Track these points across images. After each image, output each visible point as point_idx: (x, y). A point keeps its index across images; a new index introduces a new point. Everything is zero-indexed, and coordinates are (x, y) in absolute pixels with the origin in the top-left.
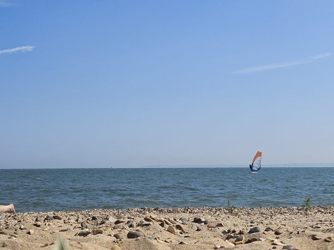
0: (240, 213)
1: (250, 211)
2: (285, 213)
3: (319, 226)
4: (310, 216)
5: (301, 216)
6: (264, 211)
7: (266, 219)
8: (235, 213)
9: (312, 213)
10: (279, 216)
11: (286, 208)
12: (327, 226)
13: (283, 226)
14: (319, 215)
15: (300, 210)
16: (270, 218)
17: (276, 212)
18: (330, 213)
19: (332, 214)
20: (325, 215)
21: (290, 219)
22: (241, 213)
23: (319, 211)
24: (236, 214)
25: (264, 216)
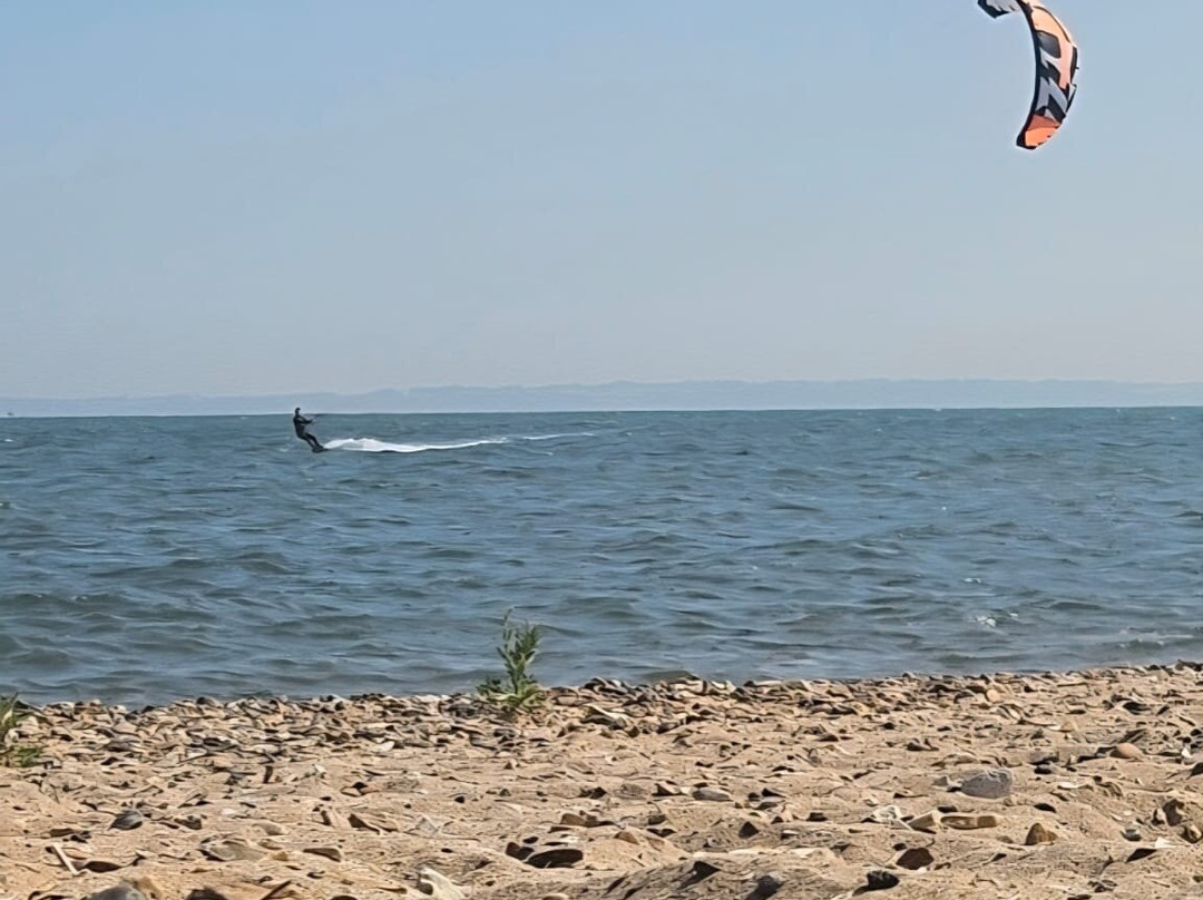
0: (55, 748)
1: (129, 727)
2: (368, 736)
3: (572, 841)
4: (528, 754)
5: (473, 753)
6: (226, 725)
7: (232, 781)
8: (23, 743)
9: (545, 732)
10: (322, 760)
11: (376, 698)
12: (629, 838)
13: (320, 863)
14: (592, 746)
15: (470, 713)
16: (260, 777)
17: (306, 734)
18: (662, 730)
19: (680, 739)
20: (630, 742)
21: (396, 776)
22: (66, 747)
23: (594, 717)
24: (30, 757)
25: (222, 760)
